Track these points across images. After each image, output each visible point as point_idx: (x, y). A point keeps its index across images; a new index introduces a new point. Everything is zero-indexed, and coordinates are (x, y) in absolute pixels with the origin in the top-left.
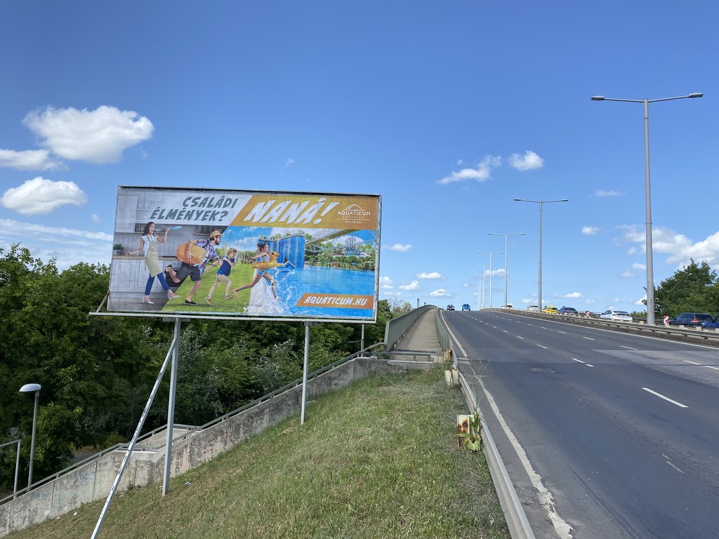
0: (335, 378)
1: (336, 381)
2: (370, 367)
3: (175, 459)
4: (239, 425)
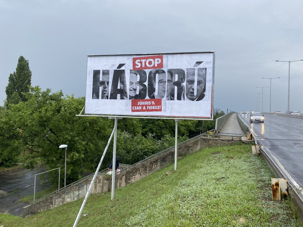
1: (192, 148)
3: (119, 181)
4: (146, 167)
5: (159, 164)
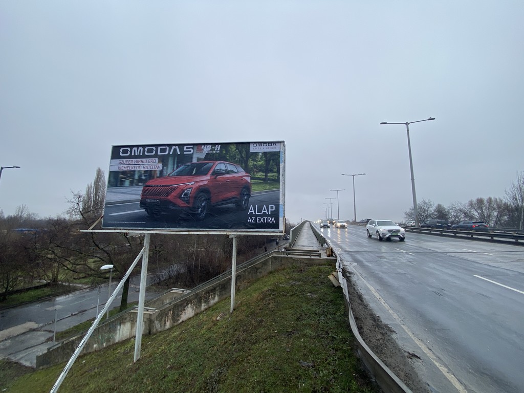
0: (260, 268)
1: (260, 270)
2: (281, 261)
3: (164, 318)
4: (201, 297)
5: (217, 293)
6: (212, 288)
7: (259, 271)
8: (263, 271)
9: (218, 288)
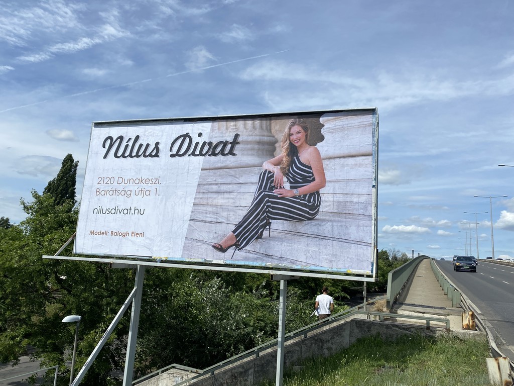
0: (328, 341)
6: (241, 370)
7: (326, 346)
8: (334, 347)
9: (251, 371)
